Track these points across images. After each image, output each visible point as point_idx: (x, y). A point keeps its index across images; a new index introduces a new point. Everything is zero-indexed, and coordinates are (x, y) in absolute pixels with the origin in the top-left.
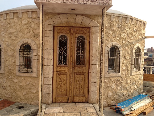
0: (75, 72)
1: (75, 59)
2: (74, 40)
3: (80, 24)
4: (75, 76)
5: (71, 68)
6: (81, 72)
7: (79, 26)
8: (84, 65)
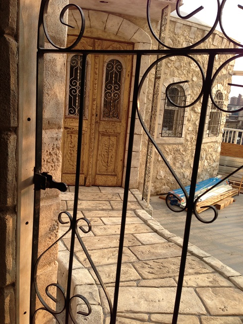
0: (101, 130)
1: (101, 105)
2: (101, 68)
3: (114, 34)
4: (100, 138)
5: (93, 122)
6: (112, 131)
7: (113, 38)
8: (118, 118)
